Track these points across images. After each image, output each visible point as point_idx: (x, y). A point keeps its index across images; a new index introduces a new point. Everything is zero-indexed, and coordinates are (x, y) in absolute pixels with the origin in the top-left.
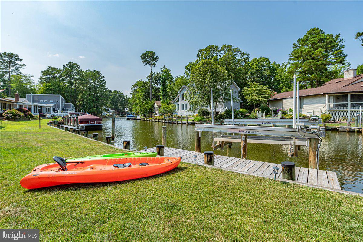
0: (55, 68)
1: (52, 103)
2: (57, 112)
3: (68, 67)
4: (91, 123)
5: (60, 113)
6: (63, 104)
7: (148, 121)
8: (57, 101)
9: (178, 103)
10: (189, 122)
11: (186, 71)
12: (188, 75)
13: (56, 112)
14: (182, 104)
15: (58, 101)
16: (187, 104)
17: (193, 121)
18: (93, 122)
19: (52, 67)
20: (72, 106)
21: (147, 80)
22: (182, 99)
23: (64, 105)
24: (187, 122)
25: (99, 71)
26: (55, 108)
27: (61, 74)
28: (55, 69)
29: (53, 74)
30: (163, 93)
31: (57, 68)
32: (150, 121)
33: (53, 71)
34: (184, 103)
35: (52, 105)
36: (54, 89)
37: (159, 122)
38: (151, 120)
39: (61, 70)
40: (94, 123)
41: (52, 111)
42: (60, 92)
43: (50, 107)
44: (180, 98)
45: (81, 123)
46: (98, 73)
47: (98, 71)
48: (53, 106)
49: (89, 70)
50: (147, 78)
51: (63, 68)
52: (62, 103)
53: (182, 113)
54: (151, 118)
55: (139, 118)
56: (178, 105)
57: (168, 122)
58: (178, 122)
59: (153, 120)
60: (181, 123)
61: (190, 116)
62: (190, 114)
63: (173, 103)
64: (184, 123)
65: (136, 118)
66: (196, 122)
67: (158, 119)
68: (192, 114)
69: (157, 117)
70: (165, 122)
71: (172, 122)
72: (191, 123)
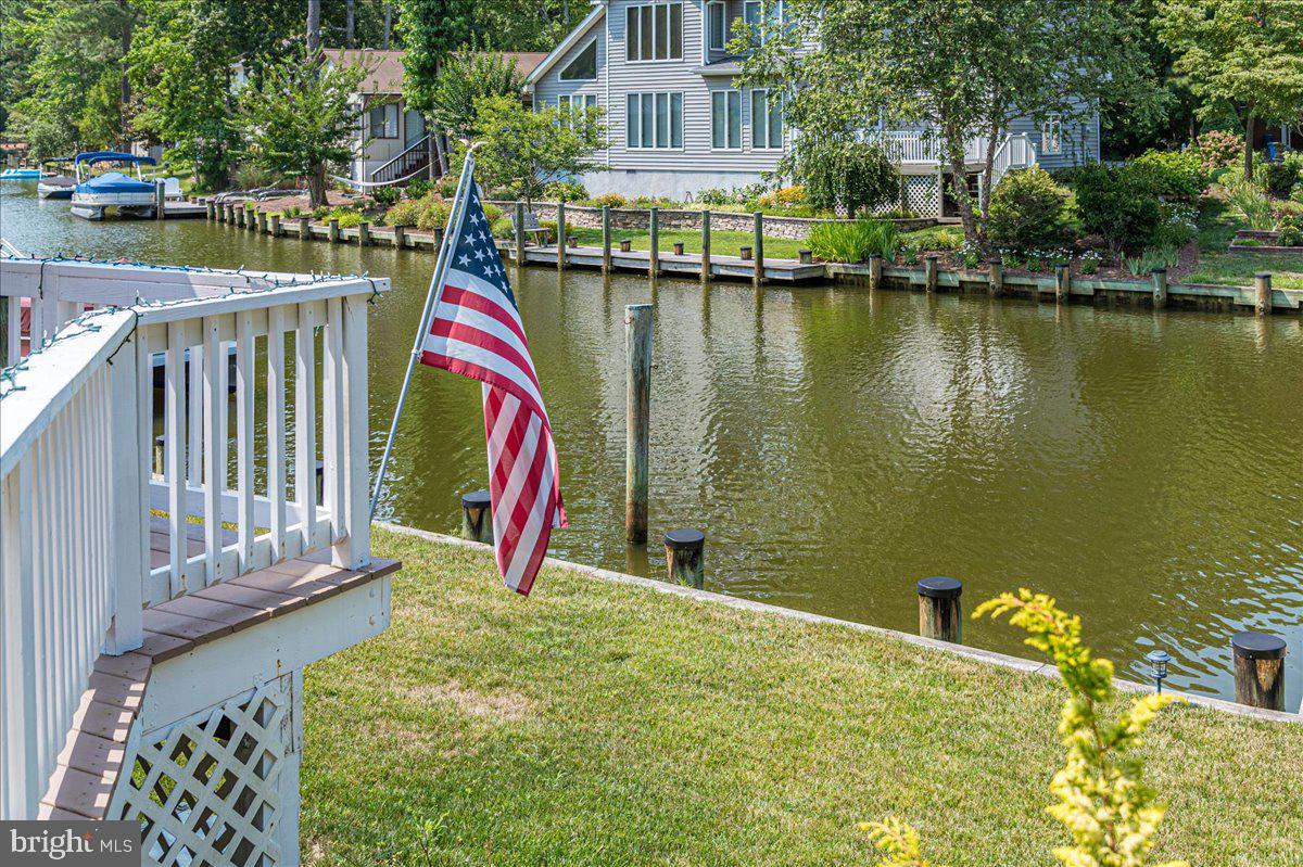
7: (322, 238)
9: (586, 88)
10: (782, 263)
14: (632, 97)
16: (676, 97)
17: (804, 254)
22: (631, 55)
24: (762, 269)
32: (339, 241)
34: (654, 91)
38: (347, 233)
44: (613, 47)
53: (628, 171)
54: (356, 217)
55: (189, 205)
56: (590, 99)
57: (557, 260)
58: (664, 267)
59: (380, 234)
60: (703, 276)
61: (720, 203)
62: (711, 183)
63: (538, 84)
64: (723, 272)
65: (162, 203)
66: (833, 269)
67: (429, 229)
68: (727, 185)
69: (421, 203)
70: (531, 257)
71: (601, 263)
72: (799, 277)
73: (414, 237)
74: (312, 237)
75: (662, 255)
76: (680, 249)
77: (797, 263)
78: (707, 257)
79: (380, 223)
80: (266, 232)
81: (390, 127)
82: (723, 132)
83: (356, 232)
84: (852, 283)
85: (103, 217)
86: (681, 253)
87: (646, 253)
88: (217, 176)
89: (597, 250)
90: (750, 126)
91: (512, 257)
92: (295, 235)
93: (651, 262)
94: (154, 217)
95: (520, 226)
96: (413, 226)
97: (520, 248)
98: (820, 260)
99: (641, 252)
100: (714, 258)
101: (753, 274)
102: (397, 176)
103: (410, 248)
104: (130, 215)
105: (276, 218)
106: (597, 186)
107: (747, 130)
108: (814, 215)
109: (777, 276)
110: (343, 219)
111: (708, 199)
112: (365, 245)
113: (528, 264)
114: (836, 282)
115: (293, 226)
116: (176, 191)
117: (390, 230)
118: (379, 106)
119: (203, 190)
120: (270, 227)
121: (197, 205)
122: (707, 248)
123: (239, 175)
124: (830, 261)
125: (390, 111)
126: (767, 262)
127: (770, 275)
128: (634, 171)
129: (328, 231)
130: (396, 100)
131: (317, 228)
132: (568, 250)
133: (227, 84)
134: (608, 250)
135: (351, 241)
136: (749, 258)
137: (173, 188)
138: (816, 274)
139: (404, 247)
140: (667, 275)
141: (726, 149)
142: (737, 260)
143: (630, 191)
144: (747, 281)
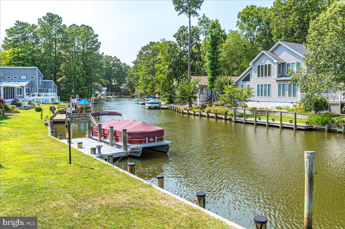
0: (25, 23)
1: (24, 80)
2: (33, 95)
3: (45, 21)
4: (149, 142)
5: (37, 97)
6: (40, 81)
7: (191, 114)
8: (31, 78)
9: (247, 83)
10: (301, 124)
11: (238, 22)
12: (242, 28)
13: (31, 95)
14: (258, 85)
15: (33, 78)
16: (269, 85)
17: (307, 123)
18: (152, 139)
19: (21, 22)
20: (53, 84)
21: (174, 40)
22: (258, 76)
23: (42, 84)
24: (296, 126)
25: (90, 26)
26: (29, 89)
27: (36, 32)
28: (26, 25)
29: (23, 33)
30: (212, 62)
31: (28, 23)
32: (195, 115)
33: (23, 28)
34: (264, 84)
35: (25, 84)
36: (24, 57)
37: (217, 118)
38: (196, 113)
39: (34, 27)
40: (154, 141)
41: (25, 93)
42: (33, 62)
43: (23, 87)
44: (254, 74)
45: (130, 142)
46: (88, 29)
47: (88, 27)
48: (26, 86)
49: (74, 25)
50: (174, 36)
51: (39, 23)
52: (39, 79)
53: (257, 101)
54: (198, 110)
55: (166, 106)
56: (249, 86)
57: (243, 121)
58: (270, 124)
59: (203, 114)
60: (280, 127)
61: (280, 109)
62: (278, 105)
63: (236, 83)
64: (285, 126)
65: (161, 106)
66: (315, 127)
67: (214, 113)
68: (282, 105)
69: (212, 108)
70: (237, 120)
71: (254, 122)
72: (306, 128)
73: (210, 115)
74: (189, 114)
75: (269, 121)
76: (273, 120)
77: (305, 125)
78: (281, 122)
79: (203, 111)
80: (180, 113)
81: (204, 92)
82: (281, 93)
83: (198, 113)
84: (320, 130)
85: (150, 108)
86: (274, 121)
87: (266, 121)
88: (171, 101)
89: (253, 119)
90: (288, 92)
91: (233, 120)
92: (186, 113)
93: (267, 123)
94: (159, 109)
95: (235, 113)
96: (210, 112)
97: (235, 118)
98: (311, 124)
99: (264, 120)
100: (283, 123)
101: (294, 127)
102: (206, 102)
103: (210, 117)
104: (155, 108)
105: (182, 110)
106: (250, 105)
107: (287, 93)
108: (306, 113)
109: (300, 128)
110: (196, 111)
111: (277, 108)
112: (200, 116)
113: (236, 122)
114: (316, 130)
115: (186, 111)
116: (163, 104)
117: (205, 113)
118: (202, 87)
119: (168, 103)
120: (181, 111)
121: (167, 107)
122: (281, 120)
123: (175, 101)
124: (314, 124)
125: (204, 88)
126: (297, 124)
127: (298, 127)
128: (259, 101)
129: (193, 113)
130: (206, 86)
131: (190, 112)
132: (246, 119)
133: (173, 83)
134: (256, 120)
135: (197, 115)
136: (292, 123)
137: (163, 103)
138: (310, 128)
139: (209, 117)
140: (271, 126)
141: (282, 97)
142: (288, 123)
143: (258, 106)
144: (292, 128)
